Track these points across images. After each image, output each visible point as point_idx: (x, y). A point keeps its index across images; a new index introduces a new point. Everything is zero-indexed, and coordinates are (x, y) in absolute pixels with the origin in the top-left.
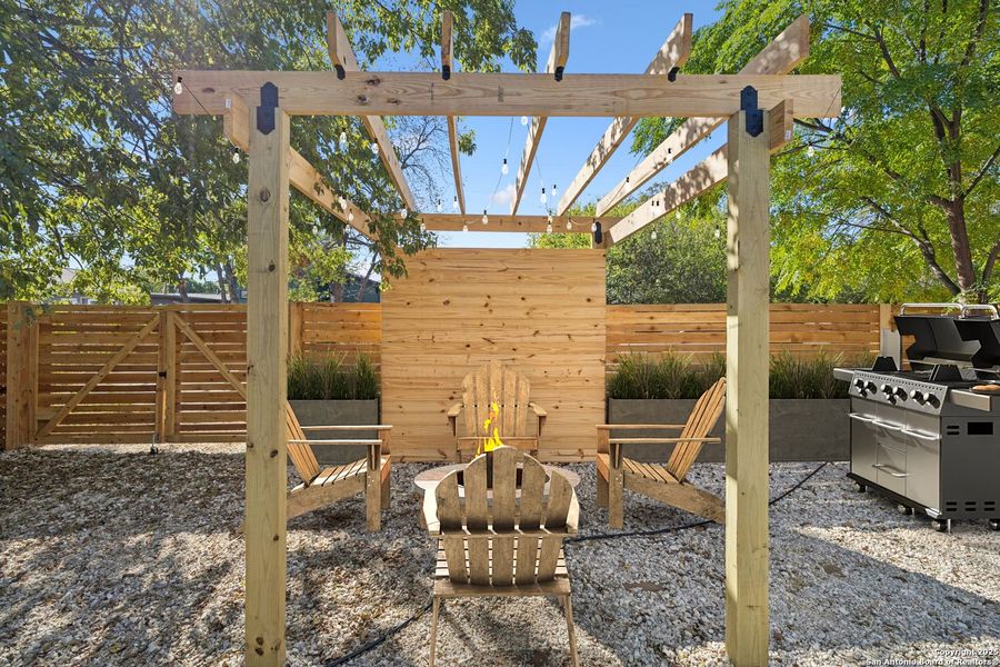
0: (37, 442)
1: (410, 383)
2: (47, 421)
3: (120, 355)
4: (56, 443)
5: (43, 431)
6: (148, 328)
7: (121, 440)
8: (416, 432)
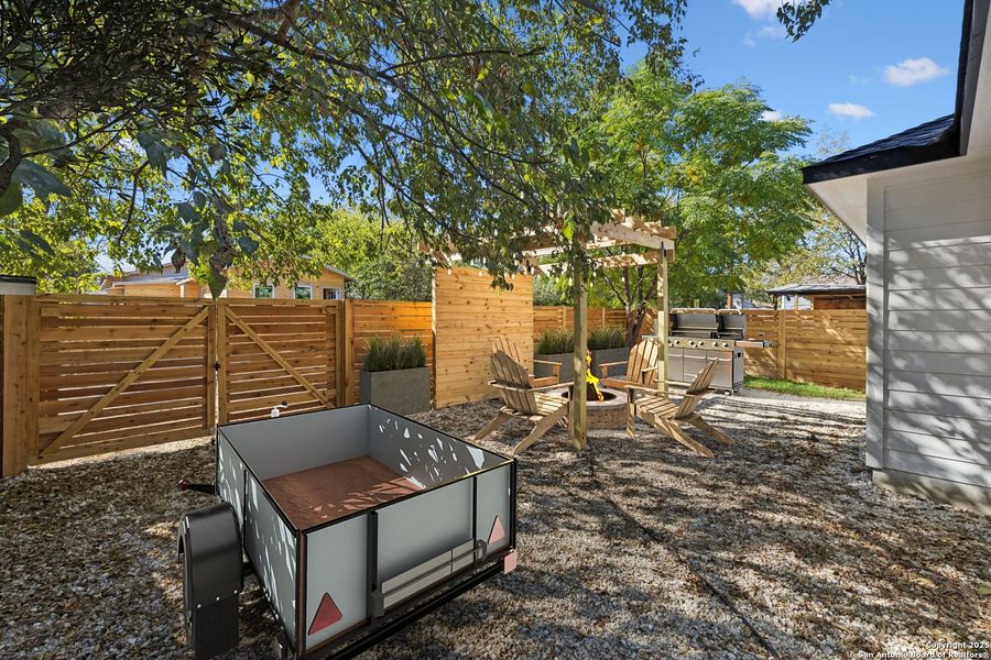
0: (41, 460)
1: (451, 354)
2: (60, 433)
3: (162, 351)
4: (72, 458)
5: (49, 444)
6: (196, 321)
7: (166, 440)
8: (455, 386)
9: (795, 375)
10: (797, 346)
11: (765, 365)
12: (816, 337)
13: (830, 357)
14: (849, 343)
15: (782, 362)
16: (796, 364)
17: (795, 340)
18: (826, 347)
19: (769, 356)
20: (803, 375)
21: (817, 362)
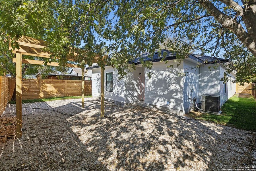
9: (69, 95)
10: (69, 88)
11: (62, 94)
12: (73, 86)
13: (75, 90)
14: (78, 87)
15: (66, 92)
16: (69, 92)
17: (69, 87)
18: (74, 88)
19: (63, 91)
20: (70, 95)
21: (73, 91)
